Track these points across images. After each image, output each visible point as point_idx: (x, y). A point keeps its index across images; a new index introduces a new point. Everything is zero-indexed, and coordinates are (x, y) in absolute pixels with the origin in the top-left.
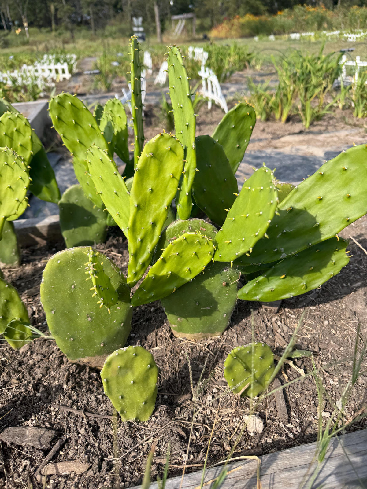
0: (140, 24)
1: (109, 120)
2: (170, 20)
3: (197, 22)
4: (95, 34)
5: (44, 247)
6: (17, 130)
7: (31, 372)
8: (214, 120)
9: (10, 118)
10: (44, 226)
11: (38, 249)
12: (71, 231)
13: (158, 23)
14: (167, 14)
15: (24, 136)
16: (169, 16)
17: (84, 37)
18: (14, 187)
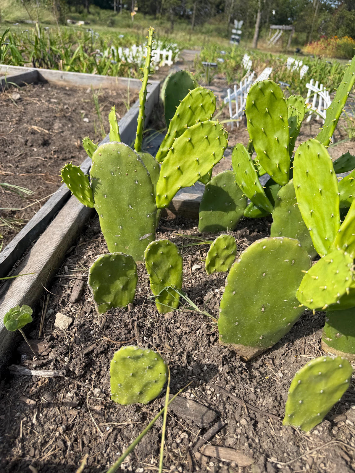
0: (240, 27)
1: (294, 115)
2: (268, 28)
3: (294, 35)
4: (193, 29)
5: (172, 219)
6: (202, 106)
7: (181, 342)
8: (313, 133)
9: (201, 93)
10: (179, 201)
11: (168, 221)
12: (209, 212)
13: (257, 29)
14: (265, 22)
15: (206, 113)
16: (267, 24)
17: (182, 30)
18: (200, 162)
